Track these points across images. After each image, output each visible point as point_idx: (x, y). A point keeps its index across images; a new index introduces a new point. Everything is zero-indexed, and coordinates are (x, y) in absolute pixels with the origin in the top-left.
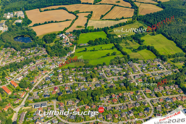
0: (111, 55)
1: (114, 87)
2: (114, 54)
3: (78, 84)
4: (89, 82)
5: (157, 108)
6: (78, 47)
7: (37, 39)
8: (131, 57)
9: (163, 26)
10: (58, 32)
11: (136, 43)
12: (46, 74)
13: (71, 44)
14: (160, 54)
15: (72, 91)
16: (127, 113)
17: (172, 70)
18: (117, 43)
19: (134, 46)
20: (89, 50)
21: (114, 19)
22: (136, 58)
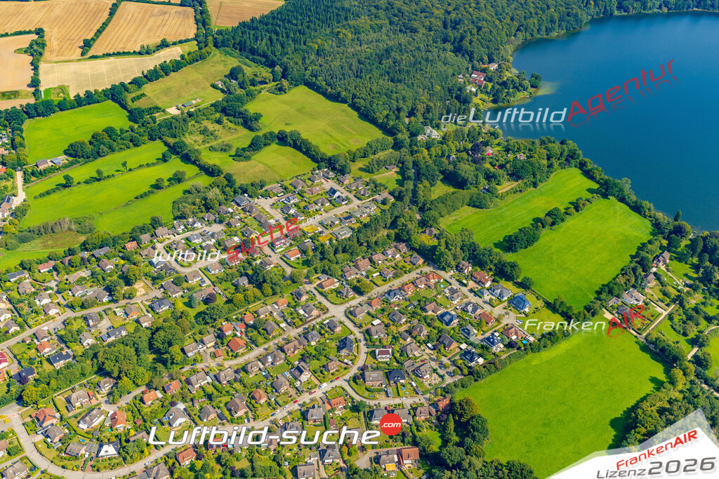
0: (167, 183)
1: (218, 296)
2: (177, 179)
3: (85, 319)
4: (123, 302)
5: (373, 330)
6: (32, 174)
8: (240, 181)
9: (304, 59)
11: (236, 127)
14: (324, 154)
15: (71, 354)
16: (291, 373)
17: (373, 200)
18: (172, 137)
19: (232, 137)
20: (82, 180)
21: (134, 52)
22: (258, 181)
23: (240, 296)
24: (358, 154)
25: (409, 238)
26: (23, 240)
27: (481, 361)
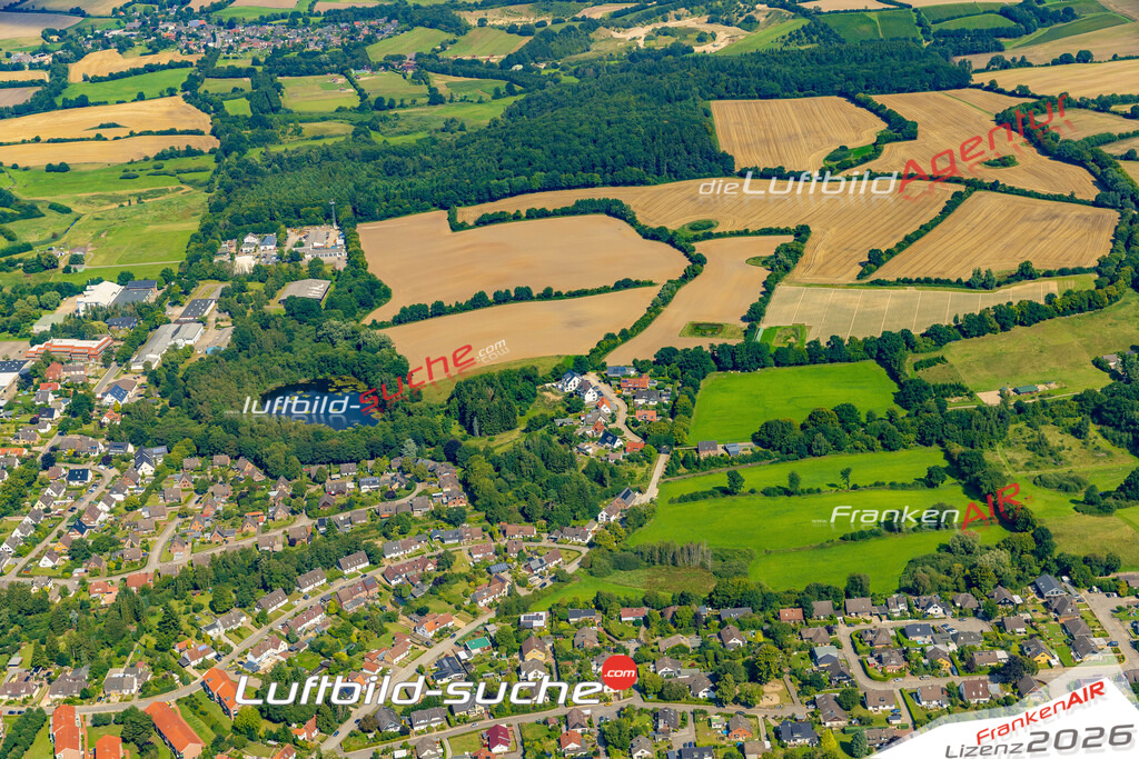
3: (656, 715)
6: (683, 462)
7: (411, 406)
10: (556, 362)
11: (1115, 450)
12: (441, 635)
13: (634, 445)
18: (965, 444)
20: (760, 487)
21: (959, 282)
22: (1103, 557)
26: (621, 564)
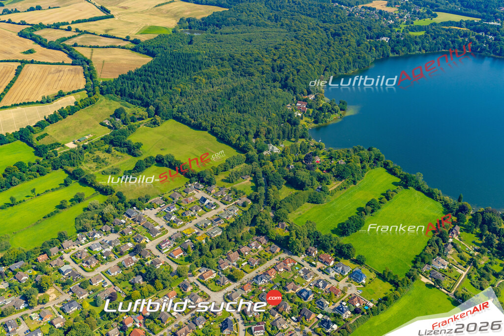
0: (69, 204)
1: (118, 294)
2: (78, 199)
3: (5, 326)
4: (37, 308)
8: (129, 197)
11: (122, 154)
14: (193, 171)
17: (235, 204)
18: (71, 166)
19: (119, 163)
21: (37, 102)
22: (144, 196)
23: (137, 293)
24: (220, 169)
25: (267, 232)
27: (335, 327)
